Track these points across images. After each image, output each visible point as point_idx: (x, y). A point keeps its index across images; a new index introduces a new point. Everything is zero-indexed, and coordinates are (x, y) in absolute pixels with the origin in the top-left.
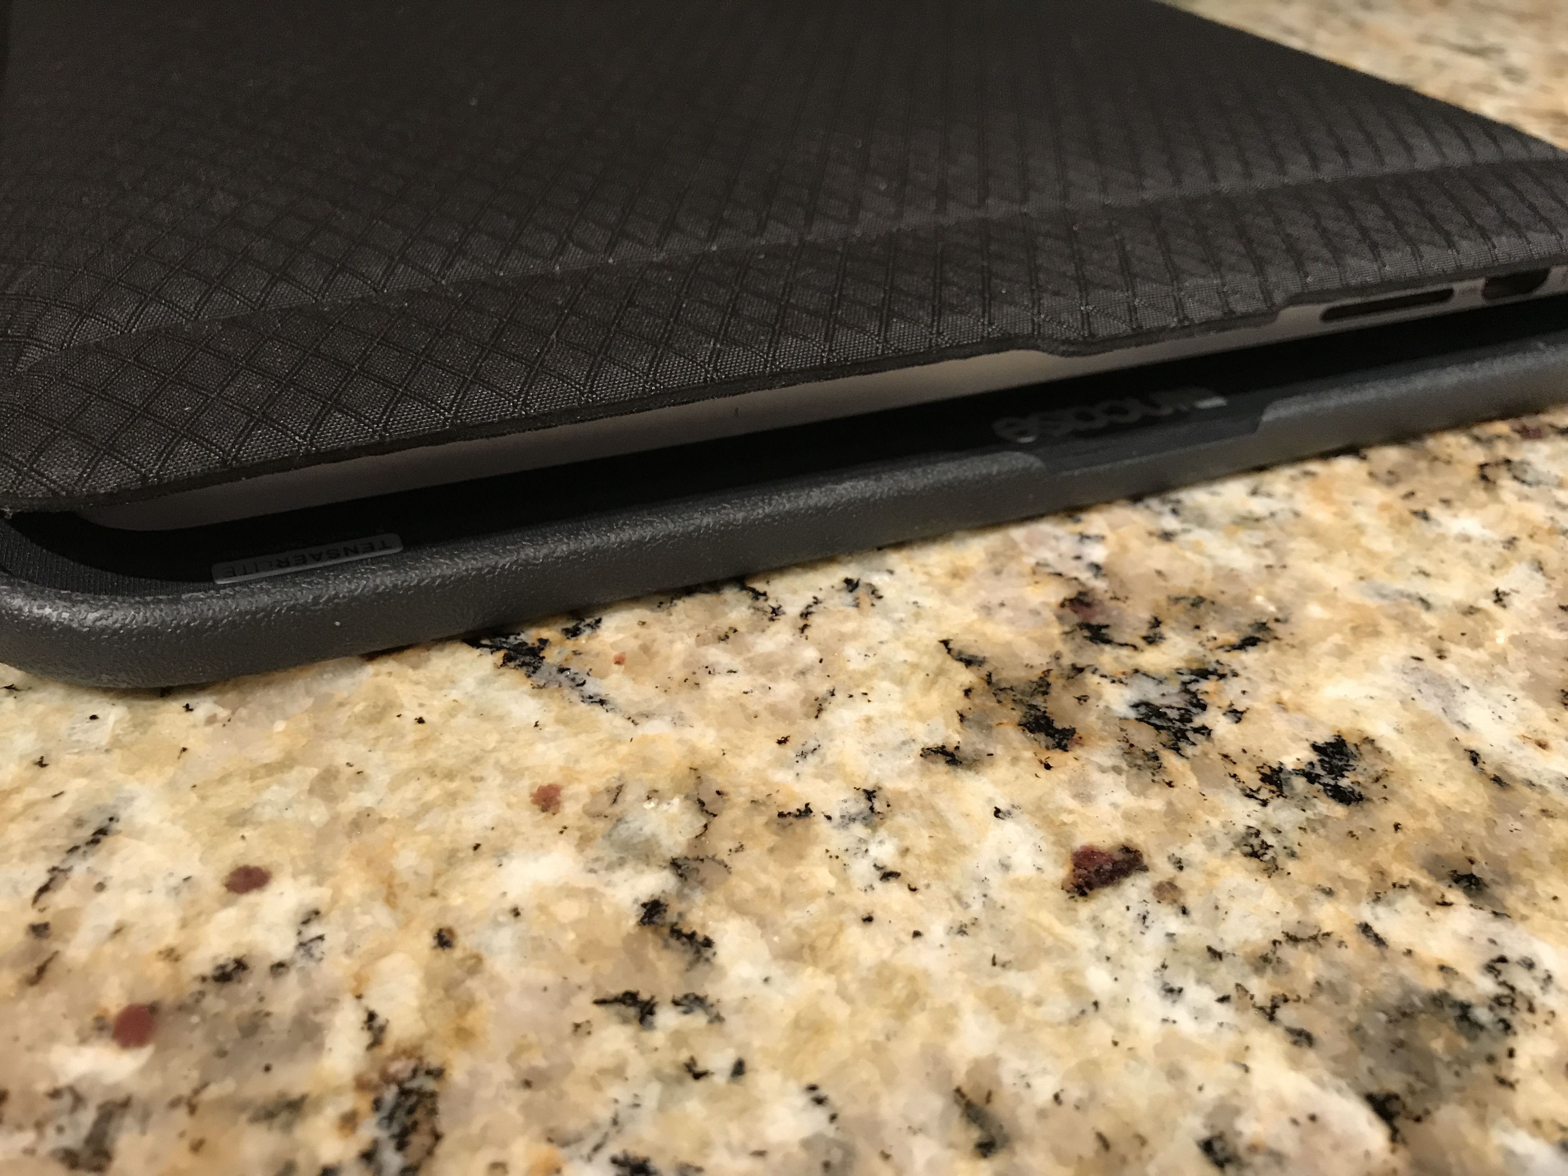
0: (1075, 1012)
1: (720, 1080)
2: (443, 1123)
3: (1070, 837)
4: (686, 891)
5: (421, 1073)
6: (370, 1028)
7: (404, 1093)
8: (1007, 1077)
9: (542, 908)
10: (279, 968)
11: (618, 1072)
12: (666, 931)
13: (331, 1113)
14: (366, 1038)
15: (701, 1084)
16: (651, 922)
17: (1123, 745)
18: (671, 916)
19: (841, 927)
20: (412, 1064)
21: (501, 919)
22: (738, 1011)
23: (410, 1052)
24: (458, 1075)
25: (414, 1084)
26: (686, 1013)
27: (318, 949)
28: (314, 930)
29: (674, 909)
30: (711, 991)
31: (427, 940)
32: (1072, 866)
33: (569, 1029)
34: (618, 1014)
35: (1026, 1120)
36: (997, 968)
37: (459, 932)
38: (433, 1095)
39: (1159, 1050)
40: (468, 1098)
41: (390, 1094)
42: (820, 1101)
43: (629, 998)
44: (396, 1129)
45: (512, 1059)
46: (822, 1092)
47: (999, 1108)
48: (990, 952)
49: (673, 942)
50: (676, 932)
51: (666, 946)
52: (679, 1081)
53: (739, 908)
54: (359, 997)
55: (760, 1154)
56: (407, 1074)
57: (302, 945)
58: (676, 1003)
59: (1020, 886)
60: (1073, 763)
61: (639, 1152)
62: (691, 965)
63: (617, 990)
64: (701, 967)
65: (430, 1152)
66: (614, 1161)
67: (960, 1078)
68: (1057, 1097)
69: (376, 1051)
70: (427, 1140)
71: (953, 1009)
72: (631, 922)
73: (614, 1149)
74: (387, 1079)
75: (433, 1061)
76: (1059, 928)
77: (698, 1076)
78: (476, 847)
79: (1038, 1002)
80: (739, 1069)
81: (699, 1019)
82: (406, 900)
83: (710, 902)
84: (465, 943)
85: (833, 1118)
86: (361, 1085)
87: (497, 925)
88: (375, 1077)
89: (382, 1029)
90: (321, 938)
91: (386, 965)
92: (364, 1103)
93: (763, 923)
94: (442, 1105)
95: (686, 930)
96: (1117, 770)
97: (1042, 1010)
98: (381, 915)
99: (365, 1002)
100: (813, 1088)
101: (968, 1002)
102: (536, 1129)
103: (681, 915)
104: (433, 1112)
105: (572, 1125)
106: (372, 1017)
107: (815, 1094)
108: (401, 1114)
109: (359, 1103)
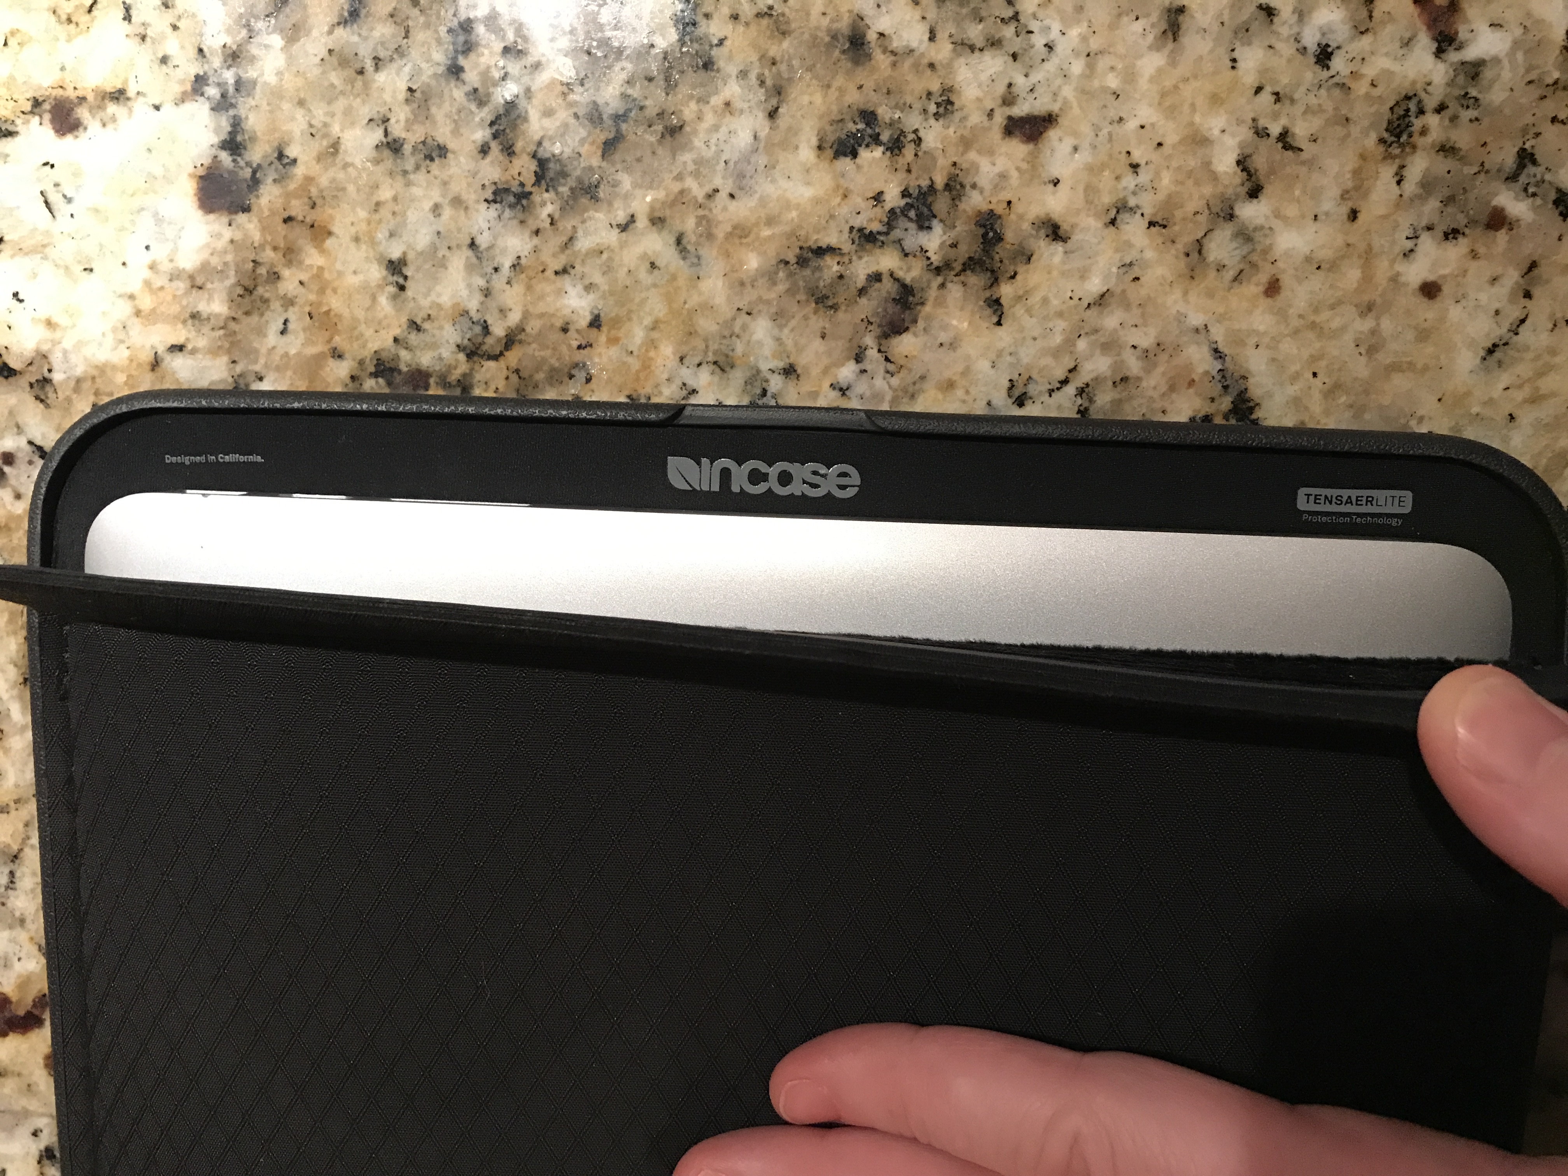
0: (1100, 56)
1: (1268, 89)
2: (1387, 115)
3: (1030, 153)
4: (1233, 197)
5: (1389, 143)
6: (1402, 176)
7: (1398, 136)
8: (1150, 38)
9: (1303, 217)
10: (1429, 228)
11: (1308, 110)
12: (1253, 179)
13: (1429, 139)
14: (1405, 172)
15: (1277, 89)
16: (1258, 186)
17: (958, 203)
18: (1248, 185)
19: (1174, 147)
20: (1390, 150)
21: (1324, 217)
22: (1243, 122)
23: (1388, 157)
24: (1373, 137)
25: (1393, 139)
26: (1267, 128)
27: (1409, 232)
28: (1409, 244)
29: (1243, 190)
30: (1249, 134)
31: (1361, 217)
32: (1045, 135)
33: (1319, 141)
34: (1295, 140)
35: (1154, 17)
36: (1118, 93)
37: (1345, 217)
38: (1387, 130)
39: (1079, 22)
40: (1372, 125)
41: (1404, 138)
42: (1234, 60)
43: (1287, 147)
44: (1407, 120)
45: (1348, 135)
46: (1230, 64)
47: (1164, 26)
48: (1116, 103)
49: (1253, 171)
50: (1250, 175)
51: (1256, 170)
52: (1286, 95)
53: (1214, 177)
54: (1401, 196)
55: (1270, 47)
56: (1395, 145)
57: (1417, 237)
58: (1268, 135)
59: (1075, 134)
60: (994, 200)
61: (1318, 68)
62: (1249, 156)
63: (1290, 153)
64: (1248, 151)
65: (1397, 103)
66: (1328, 68)
67: (1170, 45)
68: (1137, 19)
69: (1402, 164)
70: (1396, 109)
71: (1151, 80)
72: (1268, 190)
73: (1326, 74)
74: (1402, 146)
75: (1382, 148)
76: (1075, 104)
77: (1277, 94)
78: (1319, 268)
79: (1112, 68)
80: (1259, 90)
81: (1262, 123)
82: (1362, 246)
83: (1226, 187)
84: (1344, 210)
85: (1233, 50)
86: (1414, 147)
87: (1327, 214)
88: (1408, 150)
89: (1397, 174)
90: (1407, 238)
91: (1382, 211)
92: (1416, 138)
93: (1207, 164)
94: (1385, 125)
95: (1245, 174)
96: (974, 186)
97: (1113, 64)
98: (1378, 242)
99: (1399, 193)
100: (1233, 68)
101: (1143, 83)
102: (1352, 96)
103: (1243, 185)
104: (1390, 122)
105: (1337, 92)
106: (1399, 183)
107: (1234, 65)
108: (1403, 126)
109: (1417, 139)
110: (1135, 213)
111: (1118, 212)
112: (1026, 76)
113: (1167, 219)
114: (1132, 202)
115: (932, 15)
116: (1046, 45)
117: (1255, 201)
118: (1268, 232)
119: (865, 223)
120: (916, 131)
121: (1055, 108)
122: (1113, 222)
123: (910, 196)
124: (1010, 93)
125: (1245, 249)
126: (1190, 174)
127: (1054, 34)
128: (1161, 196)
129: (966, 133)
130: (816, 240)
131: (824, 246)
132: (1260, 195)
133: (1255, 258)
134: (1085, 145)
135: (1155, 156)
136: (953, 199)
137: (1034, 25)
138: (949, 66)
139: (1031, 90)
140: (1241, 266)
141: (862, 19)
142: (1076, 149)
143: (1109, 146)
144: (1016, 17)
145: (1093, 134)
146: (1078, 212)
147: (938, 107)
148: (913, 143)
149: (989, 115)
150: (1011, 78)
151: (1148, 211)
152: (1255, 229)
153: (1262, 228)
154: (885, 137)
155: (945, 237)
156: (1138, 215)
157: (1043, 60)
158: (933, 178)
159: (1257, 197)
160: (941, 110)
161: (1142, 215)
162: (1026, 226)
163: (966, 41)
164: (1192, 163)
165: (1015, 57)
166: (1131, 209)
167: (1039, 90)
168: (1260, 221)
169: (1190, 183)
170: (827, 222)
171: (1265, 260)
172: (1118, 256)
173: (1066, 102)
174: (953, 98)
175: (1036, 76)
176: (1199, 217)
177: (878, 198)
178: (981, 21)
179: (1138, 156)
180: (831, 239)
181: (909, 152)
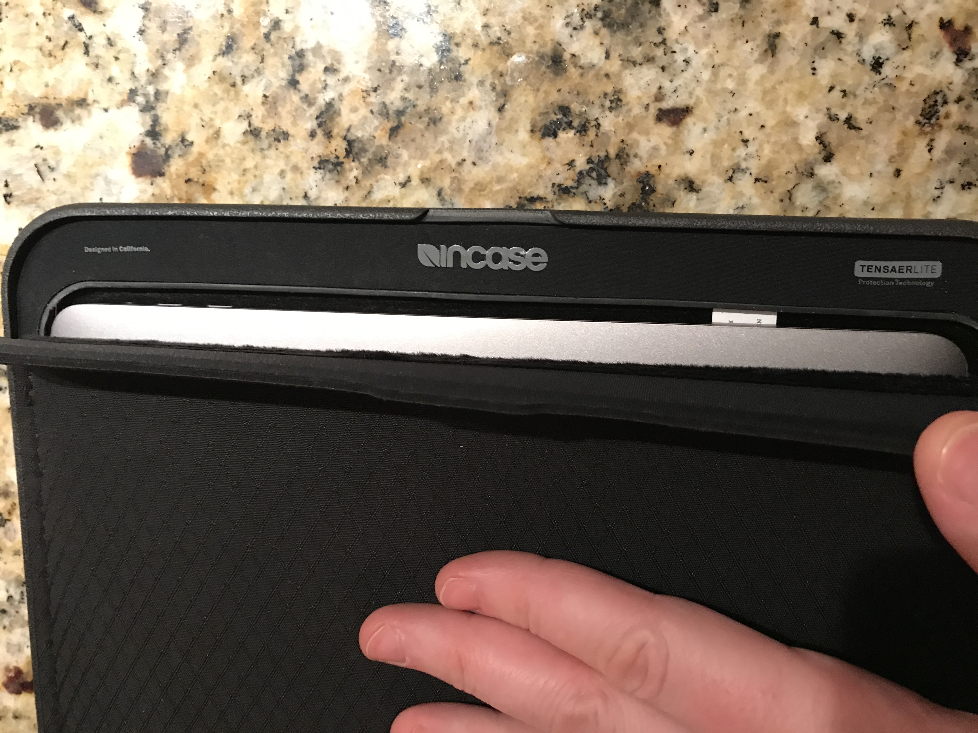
0: (721, 67)
1: (838, 88)
2: (921, 105)
3: (674, 133)
4: (813, 162)
5: (923, 124)
6: (932, 146)
7: (929, 119)
8: (756, 55)
9: (862, 174)
10: (951, 182)
11: (867, 102)
12: (827, 149)
13: (951, 121)
14: (935, 144)
15: (844, 88)
16: (831, 154)
17: (624, 167)
18: (824, 154)
19: (772, 128)
20: (924, 129)
21: (877, 175)
22: (820, 110)
23: (922, 133)
24: (912, 120)
25: (926, 121)
26: (837, 115)
27: (937, 185)
28: (937, 193)
29: (820, 157)
30: (825, 119)
31: (903, 174)
32: (684, 121)
33: (873, 123)
34: (856, 123)
35: (759, 41)
36: (734, 92)
37: (892, 174)
38: (921, 115)
39: (706, 45)
40: (912, 112)
41: (933, 121)
42: (814, 69)
43: (851, 127)
44: (935, 108)
45: (894, 118)
46: (812, 71)
47: (766, 46)
48: (732, 99)
49: (827, 144)
50: (825, 146)
51: (830, 143)
52: (850, 92)
53: (800, 147)
54: (931, 159)
55: (840, 59)
56: (927, 125)
57: (942, 188)
58: (838, 119)
59: (705, 120)
60: (649, 165)
61: (873, 74)
62: (825, 133)
63: (853, 132)
64: (824, 130)
65: (929, 97)
66: (880, 73)
67: (770, 59)
68: (747, 42)
69: (932, 138)
70: (928, 100)
71: (757, 83)
72: (838, 156)
73: (878, 77)
74: (932, 126)
75: (918, 127)
76: (704, 100)
77: (844, 91)
78: (873, 209)
79: (730, 76)
80: (831, 89)
81: (834, 111)
82: (904, 194)
83: (808, 154)
84: (891, 170)
85: (813, 62)
86: (940, 127)
87: (879, 172)
88: (936, 128)
89: (928, 145)
90: (936, 188)
91: (918, 170)
93: (795, 140)
94: (920, 112)
95: (822, 145)
96: (636, 156)
97: (730, 72)
98: (915, 191)
99: (930, 157)
100: (813, 74)
101: (751, 85)
102: (897, 92)
103: (820, 153)
104: (923, 110)
105: (886, 89)
106: (930, 151)
107: (814, 72)
108: (933, 112)
109: (942, 121)
110: (746, 173)
111: (734, 172)
112: (671, 81)
113: (767, 177)
114: (744, 165)
115: (607, 42)
116: (684, 61)
117: (828, 164)
118: (837, 185)
119: (562, 180)
120: (596, 119)
121: (691, 102)
122: (730, 179)
123: (592, 162)
124: (660, 93)
125: (822, 197)
126: (783, 146)
127: (690, 53)
128: (764, 161)
129: (630, 120)
130: (530, 193)
131: (535, 196)
132: (832, 160)
133: (828, 202)
134: (711, 127)
135: (760, 135)
136: (622, 165)
137: (676, 47)
138: (619, 75)
139: (674, 91)
140: (819, 208)
141: (560, 45)
142: (705, 130)
143: (728, 128)
144: (664, 42)
145: (716, 120)
146: (706, 172)
147: (611, 103)
148: (594, 127)
149: (646, 108)
150: (661, 83)
151: (754, 171)
152: (829, 183)
153: (833, 182)
154: (576, 123)
155: (616, 190)
156: (748, 174)
157: (683, 71)
158: (608, 150)
159: (830, 161)
160: (614, 105)
161: (751, 174)
162: (671, 182)
163: (630, 59)
164: (785, 138)
165: (663, 69)
166: (743, 170)
167: (680, 91)
168: (832, 177)
169: (783, 152)
170: (537, 180)
171: (836, 204)
172: (734, 202)
173: (698, 98)
174: (622, 97)
175: (678, 82)
176: (789, 175)
177: (571, 164)
178: (640, 45)
179: (747, 134)
180: (540, 192)
181: (592, 133)
